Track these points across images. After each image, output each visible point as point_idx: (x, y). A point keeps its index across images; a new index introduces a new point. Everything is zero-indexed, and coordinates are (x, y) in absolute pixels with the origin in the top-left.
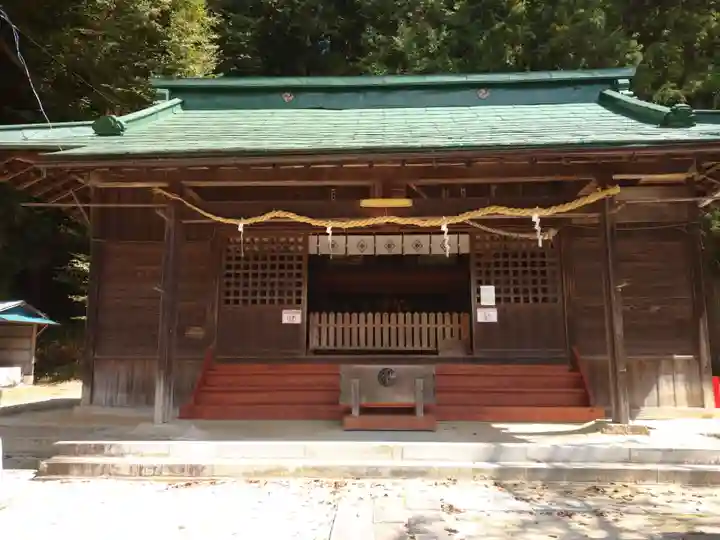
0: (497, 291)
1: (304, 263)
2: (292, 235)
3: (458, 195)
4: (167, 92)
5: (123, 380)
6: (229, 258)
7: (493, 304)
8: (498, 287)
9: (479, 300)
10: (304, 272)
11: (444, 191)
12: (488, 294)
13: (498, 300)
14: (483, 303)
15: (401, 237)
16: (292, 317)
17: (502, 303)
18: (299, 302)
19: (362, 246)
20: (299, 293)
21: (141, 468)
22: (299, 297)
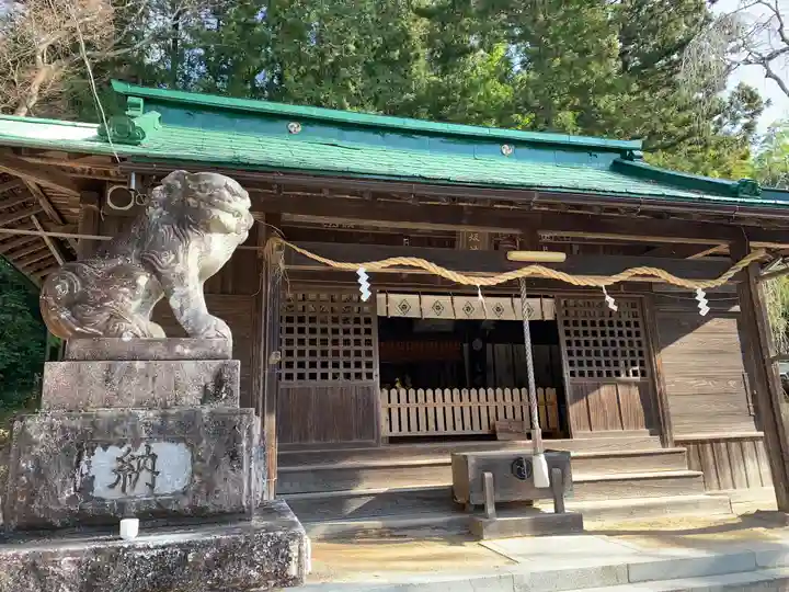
1: (374, 327)
4: (141, 101)
10: (375, 337)
18: (370, 376)
19: (438, 308)
20: (369, 365)
22: (370, 370)
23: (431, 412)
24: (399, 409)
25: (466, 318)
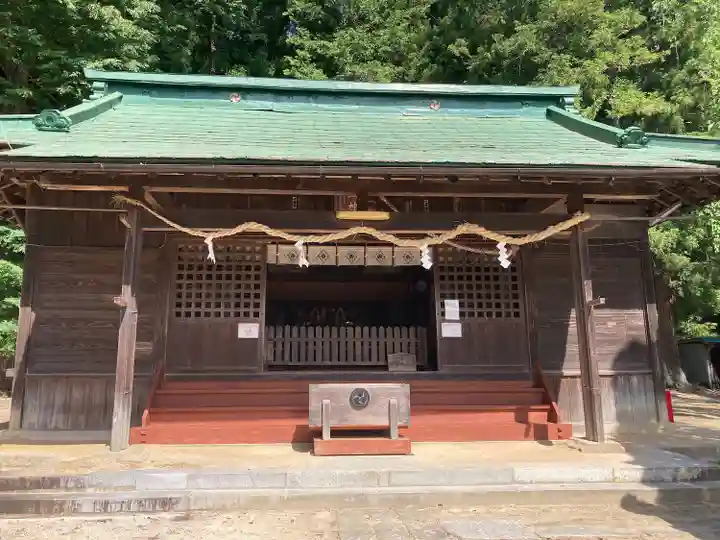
0: (461, 305)
1: (263, 274)
2: (249, 244)
3: (421, 208)
5: (59, 400)
6: (181, 267)
7: (458, 318)
8: (462, 300)
9: (443, 314)
10: (263, 282)
11: (407, 204)
12: (452, 308)
13: (462, 314)
14: (447, 317)
15: (363, 248)
16: (249, 330)
17: (467, 317)
18: (256, 315)
20: (257, 305)
21: (106, 503)
22: (257, 310)
25: (350, 264)
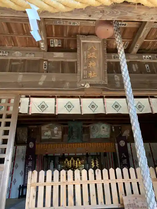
23: (71, 188)
24: (45, 187)
